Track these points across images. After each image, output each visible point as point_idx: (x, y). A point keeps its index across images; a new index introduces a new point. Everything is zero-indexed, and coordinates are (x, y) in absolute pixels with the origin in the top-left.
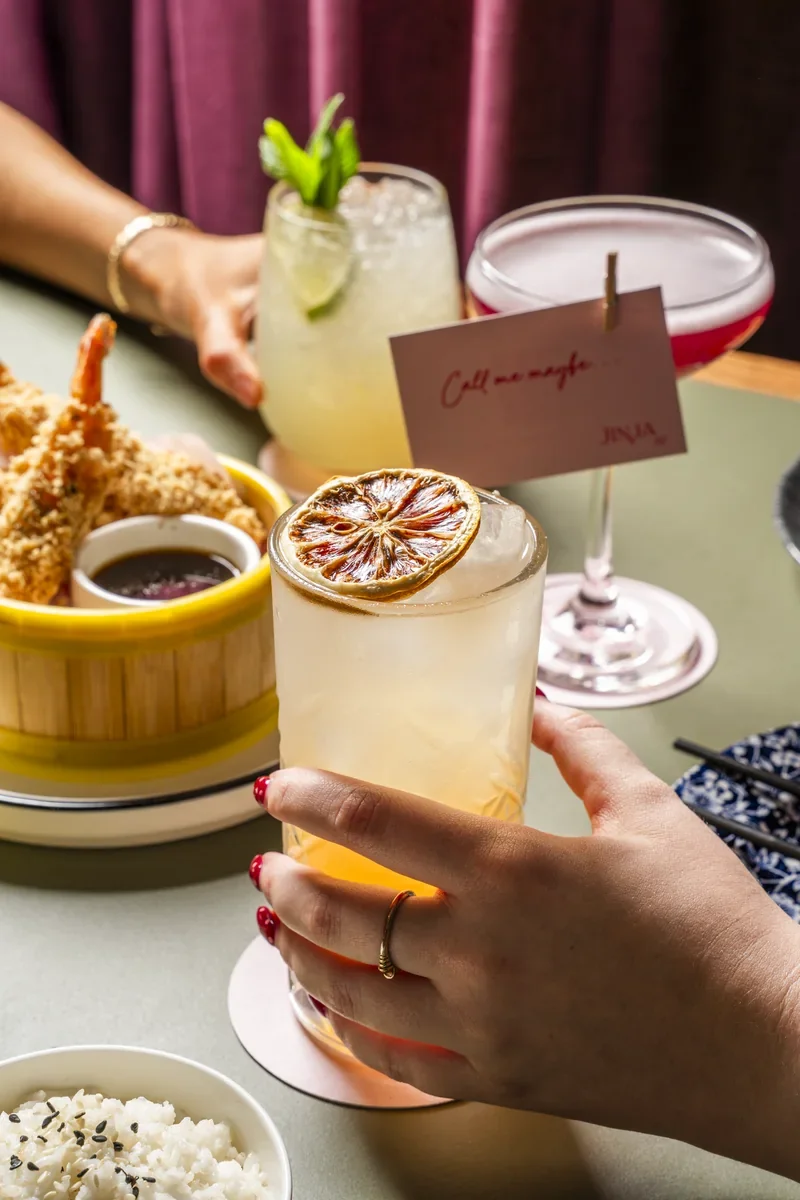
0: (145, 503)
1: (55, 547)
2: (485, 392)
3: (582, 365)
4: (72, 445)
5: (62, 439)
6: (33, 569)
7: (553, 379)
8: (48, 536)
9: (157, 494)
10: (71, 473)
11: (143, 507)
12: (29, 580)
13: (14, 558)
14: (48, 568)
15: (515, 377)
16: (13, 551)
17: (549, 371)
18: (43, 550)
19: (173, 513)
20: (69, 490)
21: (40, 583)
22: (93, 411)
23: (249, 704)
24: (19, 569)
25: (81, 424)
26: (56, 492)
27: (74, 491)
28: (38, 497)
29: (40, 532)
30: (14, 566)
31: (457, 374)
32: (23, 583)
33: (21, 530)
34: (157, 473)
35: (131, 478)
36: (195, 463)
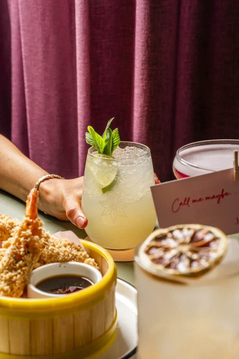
0: (53, 258)
1: (22, 275)
2: (189, 206)
3: (226, 194)
4: (27, 235)
5: (23, 232)
6: (14, 284)
7: (216, 200)
8: (19, 271)
9: (58, 254)
10: (27, 246)
11: (53, 259)
12: (12, 289)
13: (6, 281)
14: (19, 284)
15: (200, 200)
16: (5, 278)
17: (214, 197)
18: (17, 276)
19: (65, 261)
20: (27, 253)
21: (16, 290)
22: (34, 221)
23: (101, 336)
24: (8, 285)
25: (30, 227)
26: (21, 253)
27: (28, 253)
28: (14, 256)
29: (16, 270)
30: (6, 284)
31: (178, 199)
32: (9, 290)
33: (8, 269)
34: (57, 246)
35: (47, 249)
36: (71, 242)
